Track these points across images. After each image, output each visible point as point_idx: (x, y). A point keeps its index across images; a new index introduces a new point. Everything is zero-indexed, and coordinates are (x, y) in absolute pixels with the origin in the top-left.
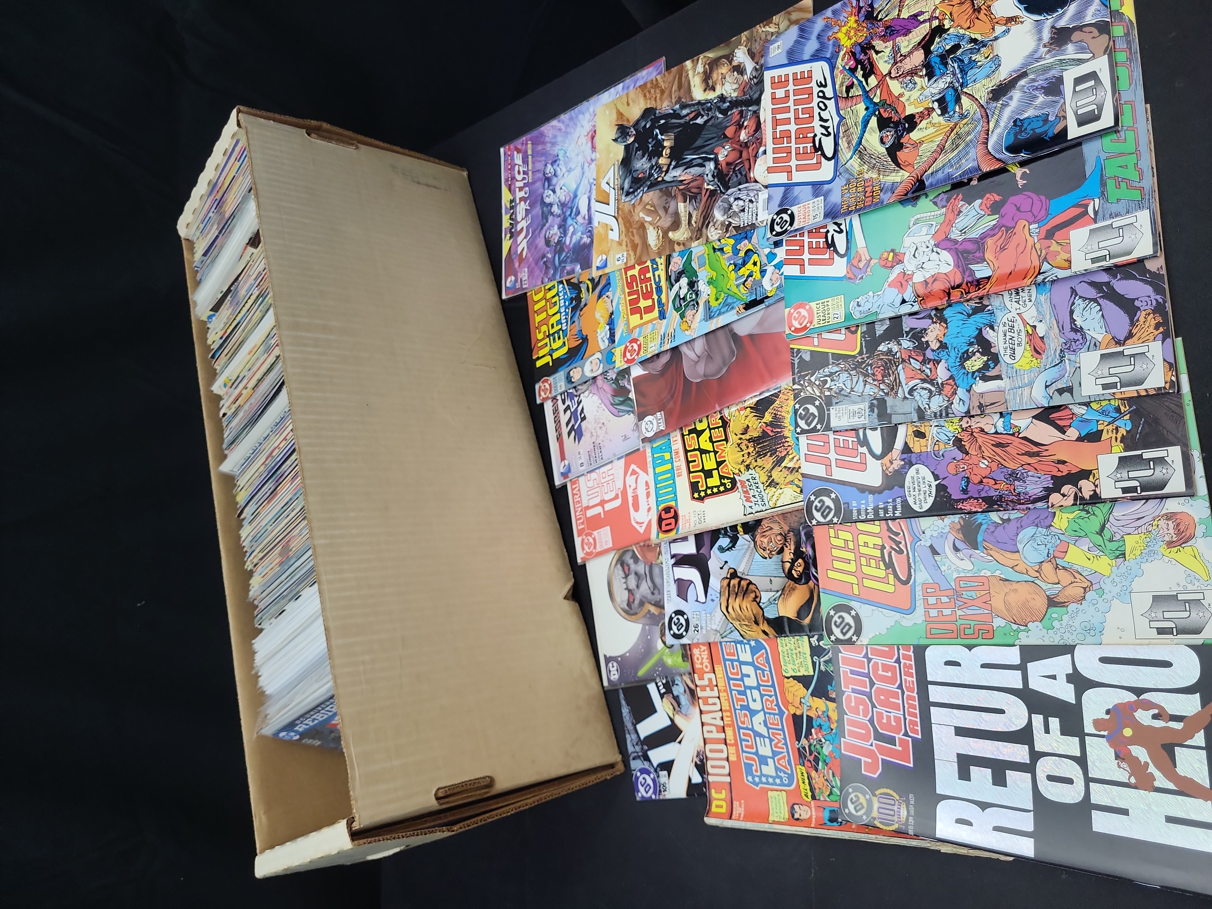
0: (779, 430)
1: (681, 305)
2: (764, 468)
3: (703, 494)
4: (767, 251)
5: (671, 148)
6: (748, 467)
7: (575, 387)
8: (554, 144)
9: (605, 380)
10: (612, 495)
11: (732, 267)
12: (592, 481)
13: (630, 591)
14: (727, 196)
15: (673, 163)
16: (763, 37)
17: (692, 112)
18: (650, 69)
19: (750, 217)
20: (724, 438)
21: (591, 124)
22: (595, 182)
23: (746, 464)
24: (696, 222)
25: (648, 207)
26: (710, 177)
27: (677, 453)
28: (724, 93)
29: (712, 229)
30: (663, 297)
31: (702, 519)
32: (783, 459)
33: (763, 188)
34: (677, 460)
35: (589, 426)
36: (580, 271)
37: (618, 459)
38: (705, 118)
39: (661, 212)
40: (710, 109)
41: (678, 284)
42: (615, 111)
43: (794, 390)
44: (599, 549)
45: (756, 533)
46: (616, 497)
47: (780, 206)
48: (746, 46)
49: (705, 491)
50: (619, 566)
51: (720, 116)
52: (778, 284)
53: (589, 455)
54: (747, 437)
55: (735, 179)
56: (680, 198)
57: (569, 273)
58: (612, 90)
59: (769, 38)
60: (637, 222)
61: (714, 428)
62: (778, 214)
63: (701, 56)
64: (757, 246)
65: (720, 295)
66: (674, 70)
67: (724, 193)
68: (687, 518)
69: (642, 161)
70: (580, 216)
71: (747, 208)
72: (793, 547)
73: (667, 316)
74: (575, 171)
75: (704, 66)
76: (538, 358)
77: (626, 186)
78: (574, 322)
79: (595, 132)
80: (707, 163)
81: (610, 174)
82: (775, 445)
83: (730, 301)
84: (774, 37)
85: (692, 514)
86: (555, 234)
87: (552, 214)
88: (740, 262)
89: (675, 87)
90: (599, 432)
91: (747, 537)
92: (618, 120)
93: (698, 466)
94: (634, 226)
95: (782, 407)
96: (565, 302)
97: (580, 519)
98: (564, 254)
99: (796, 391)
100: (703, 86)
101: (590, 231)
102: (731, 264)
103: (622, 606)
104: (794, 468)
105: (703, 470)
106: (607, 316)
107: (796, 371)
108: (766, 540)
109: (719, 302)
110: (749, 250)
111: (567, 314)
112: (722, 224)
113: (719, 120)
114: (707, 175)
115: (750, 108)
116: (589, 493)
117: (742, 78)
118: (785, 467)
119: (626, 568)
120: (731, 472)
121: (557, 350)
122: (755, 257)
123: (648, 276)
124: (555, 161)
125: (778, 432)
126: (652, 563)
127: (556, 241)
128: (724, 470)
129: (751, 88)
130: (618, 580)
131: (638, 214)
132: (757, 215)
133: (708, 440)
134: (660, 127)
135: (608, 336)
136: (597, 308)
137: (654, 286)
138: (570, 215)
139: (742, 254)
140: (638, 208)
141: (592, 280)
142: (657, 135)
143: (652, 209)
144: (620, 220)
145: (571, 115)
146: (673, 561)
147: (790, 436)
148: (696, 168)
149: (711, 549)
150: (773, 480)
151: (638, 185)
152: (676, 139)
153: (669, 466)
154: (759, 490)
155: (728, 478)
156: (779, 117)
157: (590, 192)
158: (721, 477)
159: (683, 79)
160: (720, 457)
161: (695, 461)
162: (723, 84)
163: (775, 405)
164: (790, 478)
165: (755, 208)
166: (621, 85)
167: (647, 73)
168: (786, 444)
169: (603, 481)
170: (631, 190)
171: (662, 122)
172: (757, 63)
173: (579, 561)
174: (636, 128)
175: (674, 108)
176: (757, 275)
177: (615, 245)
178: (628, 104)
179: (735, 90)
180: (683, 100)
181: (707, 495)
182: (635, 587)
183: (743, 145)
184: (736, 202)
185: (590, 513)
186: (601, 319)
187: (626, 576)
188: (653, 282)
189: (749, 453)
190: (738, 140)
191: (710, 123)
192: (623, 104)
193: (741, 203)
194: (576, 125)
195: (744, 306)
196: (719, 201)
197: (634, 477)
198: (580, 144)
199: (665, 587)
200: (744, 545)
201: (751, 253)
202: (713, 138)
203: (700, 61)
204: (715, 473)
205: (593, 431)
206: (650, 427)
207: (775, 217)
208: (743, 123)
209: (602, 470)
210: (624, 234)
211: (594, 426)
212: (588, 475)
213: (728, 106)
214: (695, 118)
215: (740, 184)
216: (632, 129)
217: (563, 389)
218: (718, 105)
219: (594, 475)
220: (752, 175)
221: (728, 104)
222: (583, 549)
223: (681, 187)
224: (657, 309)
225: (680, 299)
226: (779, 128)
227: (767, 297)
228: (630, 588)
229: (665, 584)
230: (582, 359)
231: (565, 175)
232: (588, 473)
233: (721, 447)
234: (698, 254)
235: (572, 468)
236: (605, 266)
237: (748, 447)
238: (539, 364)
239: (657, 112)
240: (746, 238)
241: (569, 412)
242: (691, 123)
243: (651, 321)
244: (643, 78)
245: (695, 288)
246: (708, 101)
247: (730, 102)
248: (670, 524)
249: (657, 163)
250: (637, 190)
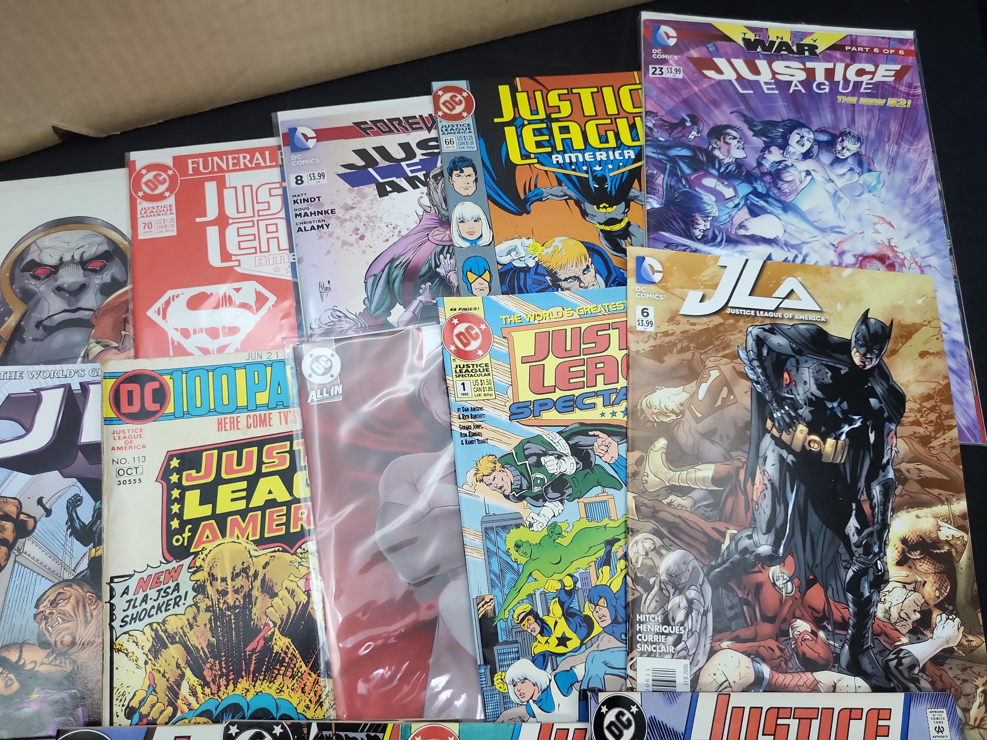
0: (252, 669)
1: (527, 457)
2: (191, 627)
3: (174, 478)
4: (579, 672)
5: (820, 454)
6: (199, 589)
7: (441, 174)
8: (892, 162)
9: (439, 248)
10: (232, 247)
11: (569, 582)
12: (268, 199)
13: (55, 269)
14: (700, 581)
15: (790, 458)
16: (968, 688)
17: (872, 508)
18: (973, 412)
19: (650, 639)
20: (267, 535)
21: (908, 256)
22: (799, 260)
23: (208, 584)
24: (670, 504)
25: (724, 392)
26: (745, 543)
27: (263, 422)
28: (889, 587)
29: (648, 545)
30: (551, 415)
31: (126, 478)
32: (198, 674)
33: (695, 669)
34: (251, 421)
35: (365, 204)
36: (649, 207)
37: (293, 265)
38: (854, 539)
39: (707, 424)
40: (868, 549)
41: (567, 451)
42: (917, 320)
43: (309, 726)
44: (142, 205)
45: (87, 588)
46: (225, 255)
47: (652, 719)
48: (960, 645)
49: (179, 485)
50: (105, 247)
51: (850, 573)
52: (513, 697)
53: (312, 200)
54: (256, 593)
55: (727, 603)
56: (724, 469)
57: (651, 178)
58: (956, 315)
59: (962, 702)
60: (703, 362)
61: (288, 515)
62: (639, 717)
63: (967, 537)
64: (594, 647)
65: (526, 553)
66: (959, 472)
67: (707, 575)
68: (136, 442)
69: (812, 381)
70: (748, 216)
71: (668, 630)
72: (43, 669)
73: (515, 423)
74: (832, 209)
75: (947, 542)
76: (514, 91)
77: (777, 340)
78: (560, 183)
79: (891, 267)
80: (771, 537)
81: (807, 303)
82: (227, 656)
83: (509, 576)
84: (959, 712)
85: (140, 453)
86: (729, 151)
87: (767, 148)
88: (575, 605)
89: (928, 471)
90: (350, 226)
91: (84, 565)
92: (902, 326)
93: (230, 470)
94: (697, 355)
95: (292, 677)
96: (600, 163)
97: (206, 167)
98: (687, 170)
99: (305, 730)
100: (913, 538)
101: (715, 237)
102: (575, 583)
103: (33, 248)
104: (176, 695)
105: (219, 480)
106: (552, 264)
107: (343, 734)
108: (68, 608)
109: (513, 551)
110: (591, 627)
111: (577, 166)
112: (653, 570)
113: (842, 571)
114: (750, 537)
115: (847, 647)
116: (247, 190)
117: (904, 631)
118: (182, 676)
119: (96, 265)
120: (200, 549)
121: (520, 136)
122: (574, 643)
123: (600, 378)
124: (860, 164)
125: (248, 665)
126: (93, 326)
127: (717, 153)
128: (208, 532)
129: (883, 651)
130: (81, 243)
131: (717, 367)
132: (650, 654)
133: (271, 497)
134: (863, 429)
135: (517, 264)
136: (572, 242)
137: (577, 393)
138: (755, 192)
139: (588, 610)
140: (727, 367)
141: (626, 233)
142: (851, 422)
143: (719, 403)
144: (717, 320)
145: (936, 210)
146: (76, 387)
147: (236, 692)
148: (768, 511)
149: (81, 480)
150: (166, 647)
151: (770, 372)
152: (833, 466)
153: (242, 401)
154: (153, 611)
155: (191, 540)
156: (815, 724)
157: (786, 244)
158: (196, 522)
159: (936, 492)
160: (235, 523)
161: (239, 463)
162: (905, 584)
163: (300, 663)
164: (162, 685)
165: (663, 649)
166: (959, 336)
167: (968, 405)
168: (223, 682)
169: (262, 224)
170: (765, 352)
171: (872, 437)
172: (923, 670)
173: (134, 155)
174: (876, 373)
175: (890, 468)
176: (539, 648)
177: (673, 305)
178: (923, 355)
179: (887, 612)
180: (900, 487)
181: (170, 487)
182: (59, 283)
183: (784, 627)
184: (684, 604)
185: (211, 188)
186: (550, 250)
187: (83, 264)
188: (586, 390)
189: (224, 593)
190: (798, 613)
191: (842, 550)
192: (926, 343)
193: (680, 616)
194: (915, 220)
195: (490, 614)
196: (696, 563)
197: (252, 300)
198: (877, 227)
199: (31, 368)
200: (71, 557)
201: (585, 631)
202: (814, 559)
203: (958, 533)
204: (207, 510)
205: (353, 212)
206: (320, 368)
207: (634, 709)
208: (824, 629)
209: (282, 224)
210: (688, 327)
211: (363, 214)
212: (280, 192)
213: (862, 594)
214: (861, 517)
215: (716, 615)
216: (875, 362)
217: (445, 148)
218: (871, 571)
219: (277, 204)
220: (725, 644)
221: (867, 594)
222: (150, 168)
223: (742, 473)
224: (533, 397)
225: (539, 456)
226: (794, 724)
227: (493, 672)
228: (62, 271)
229: (37, 368)
230: (490, 197)
231: (830, 186)
232: (284, 189)
233: (250, 530)
234: (611, 502)
235: (298, 156)
236: (641, 279)
237: (236, 591)
238: (504, 91)
239: (893, 427)
240: (615, 621)
241: (402, 155)
242: (854, 505)
243: (513, 384)
244: (962, 392)
245: (551, 494)
246: (883, 545)
247: (870, 598)
248: (130, 403)
249: (799, 418)
250: (762, 366)
